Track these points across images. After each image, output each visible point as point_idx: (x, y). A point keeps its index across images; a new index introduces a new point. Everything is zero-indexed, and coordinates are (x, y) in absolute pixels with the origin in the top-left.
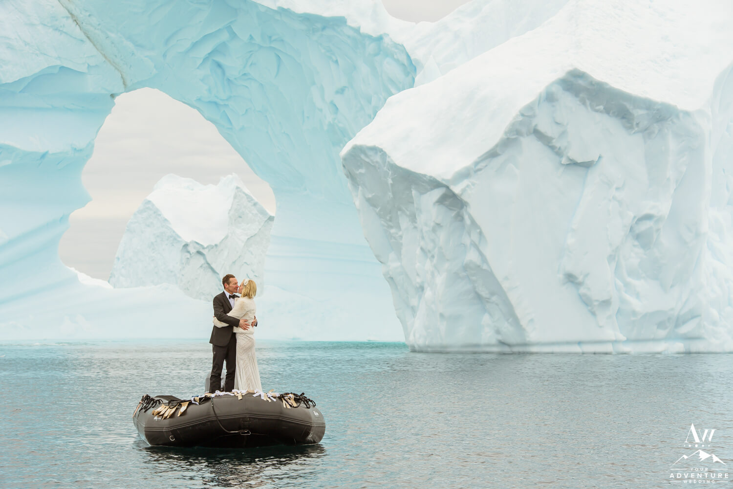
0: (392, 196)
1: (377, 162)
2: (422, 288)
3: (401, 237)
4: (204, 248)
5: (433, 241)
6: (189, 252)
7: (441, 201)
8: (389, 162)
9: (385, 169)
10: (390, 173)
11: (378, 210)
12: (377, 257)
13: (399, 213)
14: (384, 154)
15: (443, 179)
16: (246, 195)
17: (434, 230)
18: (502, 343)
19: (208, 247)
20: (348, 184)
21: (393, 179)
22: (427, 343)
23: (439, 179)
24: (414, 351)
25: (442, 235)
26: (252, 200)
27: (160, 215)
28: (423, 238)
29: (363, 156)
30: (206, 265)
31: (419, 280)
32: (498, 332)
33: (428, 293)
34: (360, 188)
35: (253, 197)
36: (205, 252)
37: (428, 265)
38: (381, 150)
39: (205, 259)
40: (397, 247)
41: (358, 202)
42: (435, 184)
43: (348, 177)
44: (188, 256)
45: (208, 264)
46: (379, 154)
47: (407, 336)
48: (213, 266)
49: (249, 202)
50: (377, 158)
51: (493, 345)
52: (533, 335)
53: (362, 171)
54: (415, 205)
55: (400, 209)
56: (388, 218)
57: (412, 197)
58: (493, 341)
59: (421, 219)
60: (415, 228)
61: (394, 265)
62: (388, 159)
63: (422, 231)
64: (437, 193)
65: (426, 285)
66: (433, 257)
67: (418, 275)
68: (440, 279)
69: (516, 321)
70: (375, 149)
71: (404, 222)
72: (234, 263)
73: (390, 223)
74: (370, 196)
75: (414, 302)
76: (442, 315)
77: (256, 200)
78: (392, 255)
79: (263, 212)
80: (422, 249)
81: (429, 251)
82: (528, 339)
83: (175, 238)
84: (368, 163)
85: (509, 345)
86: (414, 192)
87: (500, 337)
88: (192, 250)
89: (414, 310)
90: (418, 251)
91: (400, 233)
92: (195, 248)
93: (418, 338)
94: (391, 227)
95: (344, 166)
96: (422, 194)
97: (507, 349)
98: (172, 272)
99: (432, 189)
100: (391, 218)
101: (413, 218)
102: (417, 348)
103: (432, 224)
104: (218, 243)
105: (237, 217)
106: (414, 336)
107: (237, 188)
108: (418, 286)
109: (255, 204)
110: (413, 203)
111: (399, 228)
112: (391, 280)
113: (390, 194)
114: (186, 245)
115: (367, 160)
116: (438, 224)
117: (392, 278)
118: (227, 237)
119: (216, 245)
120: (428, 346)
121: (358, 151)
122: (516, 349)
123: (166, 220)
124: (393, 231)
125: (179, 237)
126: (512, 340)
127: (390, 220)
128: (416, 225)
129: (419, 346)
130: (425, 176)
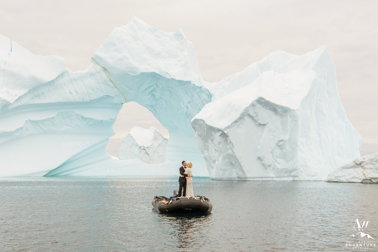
0: (206, 134)
1: (202, 124)
2: (215, 161)
3: (209, 146)
4: (145, 148)
5: (218, 147)
6: (141, 149)
7: (221, 135)
8: (205, 124)
9: (204, 126)
10: (206, 127)
11: (202, 138)
12: (202, 152)
13: (208, 139)
14: (204, 121)
15: (222, 129)
16: (158, 132)
17: (219, 144)
18: (239, 178)
19: (147, 147)
20: (193, 130)
21: (206, 129)
22: (216, 177)
23: (220, 129)
24: (212, 180)
25: (221, 146)
26: (160, 134)
27: (133, 138)
28: (215, 146)
29: (197, 122)
30: (146, 153)
31: (214, 159)
32: (238, 174)
33: (217, 162)
34: (197, 131)
35: (160, 133)
36: (146, 149)
37: (217, 154)
38: (203, 120)
39: (146, 151)
40: (207, 149)
41: (196, 135)
42: (219, 130)
43: (193, 128)
44: (141, 150)
45: (147, 152)
46: (202, 121)
47: (210, 175)
48: (148, 153)
49: (159, 134)
50: (202, 123)
51: (236, 178)
52: (248, 175)
53: (197, 126)
54: (213, 136)
55: (208, 138)
56: (205, 140)
57: (212, 134)
58: (236, 177)
59: (215, 140)
60: (213, 143)
61: (206, 154)
62: (205, 123)
63: (215, 144)
64: (220, 133)
65: (216, 160)
66: (218, 152)
67: (214, 157)
68: (220, 158)
69: (243, 171)
70: (201, 120)
71: (210, 141)
72: (154, 152)
73: (206, 142)
74: (200, 134)
75: (212, 165)
76: (221, 169)
77: (161, 134)
78: (206, 151)
79: (163, 137)
80: (215, 149)
81: (217, 150)
82: (247, 176)
83: (137, 145)
84: (199, 124)
85: (241, 178)
86: (213, 133)
87: (238, 176)
88: (142, 148)
89: (212, 167)
90: (214, 150)
91: (208, 145)
92: (143, 148)
93: (214, 176)
94: (206, 143)
95: (192, 125)
96: (215, 133)
97: (240, 179)
98: (136, 155)
99: (218, 132)
100: (206, 140)
101: (212, 140)
102: (213, 179)
103: (218, 142)
104: (149, 146)
105: (155, 139)
106: (212, 175)
107: (155, 130)
108: (214, 160)
109: (160, 135)
110: (212, 136)
111: (208, 143)
112: (205, 158)
113: (206, 133)
114: (140, 147)
115: (199, 123)
116: (220, 142)
117: (206, 158)
118: (152, 145)
119: (149, 147)
120: (217, 178)
121: (196, 120)
122: (243, 179)
123: (134, 139)
124: (206, 144)
125: (138, 144)
126: (242, 176)
127: (206, 141)
128: (213, 142)
129: (214, 178)
130: (216, 128)
